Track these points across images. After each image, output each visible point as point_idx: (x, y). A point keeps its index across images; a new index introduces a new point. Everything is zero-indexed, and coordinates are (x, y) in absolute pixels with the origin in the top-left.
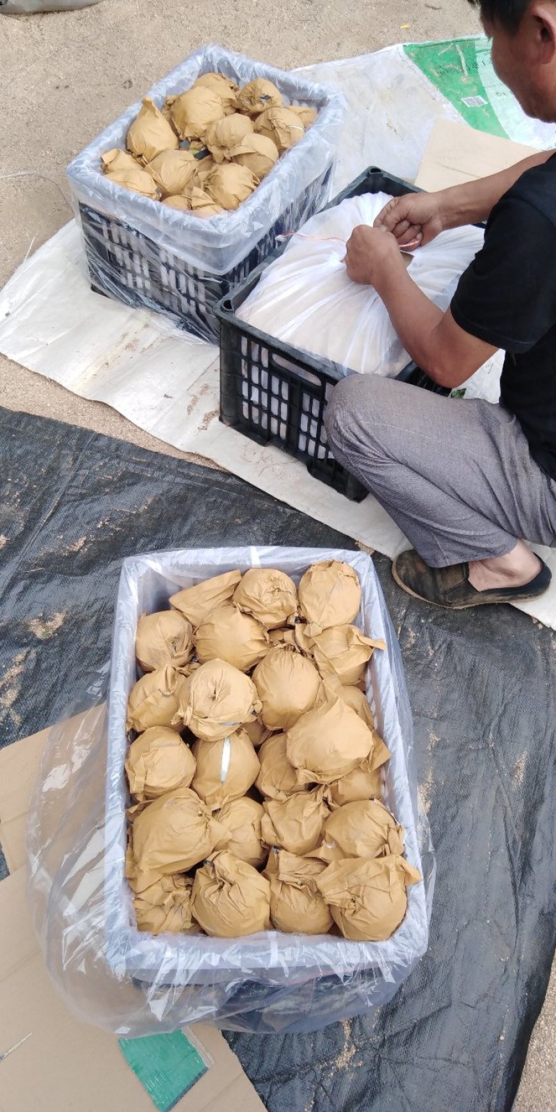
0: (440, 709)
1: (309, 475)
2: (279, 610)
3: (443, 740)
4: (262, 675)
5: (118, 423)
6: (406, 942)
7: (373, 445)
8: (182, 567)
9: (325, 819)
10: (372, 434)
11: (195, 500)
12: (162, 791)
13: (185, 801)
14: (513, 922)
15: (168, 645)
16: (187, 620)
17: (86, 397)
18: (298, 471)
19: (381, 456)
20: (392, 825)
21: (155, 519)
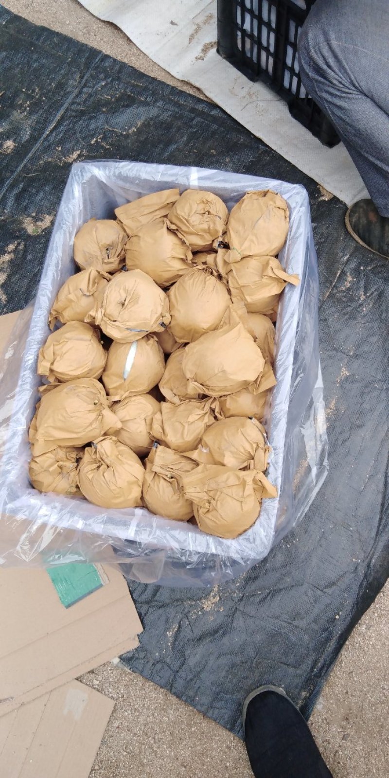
0: (358, 347)
1: (289, 115)
2: (206, 233)
3: (353, 375)
4: (175, 292)
5: (126, 46)
6: (249, 545)
7: (340, 72)
8: (126, 179)
9: (208, 427)
10: (341, 57)
11: (179, 129)
12: (69, 377)
13: (84, 390)
14: (373, 534)
15: (101, 251)
16: (125, 231)
17: (100, 18)
18: (279, 110)
19: (347, 85)
20: (262, 445)
21: (141, 142)
